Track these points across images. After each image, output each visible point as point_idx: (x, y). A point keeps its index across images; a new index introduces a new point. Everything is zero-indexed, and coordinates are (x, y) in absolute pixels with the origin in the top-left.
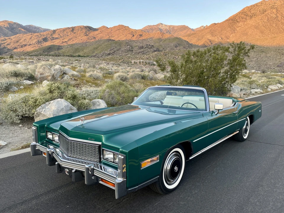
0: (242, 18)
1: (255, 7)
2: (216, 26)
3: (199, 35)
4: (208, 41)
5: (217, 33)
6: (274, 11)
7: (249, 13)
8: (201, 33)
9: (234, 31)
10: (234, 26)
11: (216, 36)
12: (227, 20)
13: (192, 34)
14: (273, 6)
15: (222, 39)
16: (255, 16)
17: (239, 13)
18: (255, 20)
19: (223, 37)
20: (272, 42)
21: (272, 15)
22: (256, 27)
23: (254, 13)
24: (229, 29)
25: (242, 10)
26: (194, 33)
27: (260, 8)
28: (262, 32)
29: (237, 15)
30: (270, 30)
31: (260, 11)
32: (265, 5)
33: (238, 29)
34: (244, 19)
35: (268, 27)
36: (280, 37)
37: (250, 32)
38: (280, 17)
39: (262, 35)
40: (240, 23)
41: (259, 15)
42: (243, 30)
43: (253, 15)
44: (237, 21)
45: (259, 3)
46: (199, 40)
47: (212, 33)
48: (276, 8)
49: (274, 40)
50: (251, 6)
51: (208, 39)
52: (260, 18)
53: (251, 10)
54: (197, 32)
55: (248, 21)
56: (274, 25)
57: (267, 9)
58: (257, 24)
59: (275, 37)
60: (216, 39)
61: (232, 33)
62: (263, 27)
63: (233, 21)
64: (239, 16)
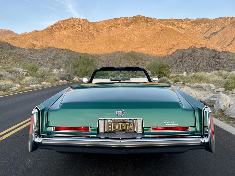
0: (57, 28)
1: (66, 22)
2: (37, 32)
3: (22, 39)
4: (31, 45)
5: (39, 38)
6: (80, 26)
7: (63, 26)
8: (24, 38)
9: (53, 38)
10: (52, 34)
11: (38, 41)
12: (46, 29)
13: (16, 38)
14: (79, 22)
15: (43, 44)
16: (67, 29)
17: (55, 25)
18: (67, 31)
19: (44, 42)
20: (81, 48)
21: (79, 29)
22: (69, 37)
23: (66, 26)
24: (48, 36)
25: (57, 23)
26: (18, 37)
27: (70, 23)
28: (73, 41)
29: (53, 26)
30: (79, 40)
31: (70, 25)
32: (73, 21)
33: (55, 37)
34: (60, 30)
35: (77, 37)
36: (85, 45)
37: (65, 40)
38: (84, 31)
39: (74, 43)
40: (57, 33)
41: (70, 28)
42: (59, 38)
43: (65, 28)
44: (54, 31)
45: (69, 19)
46: (22, 43)
47: (34, 38)
48: (81, 24)
49: (82, 47)
50: (64, 21)
51: (31, 43)
52: (71, 31)
53: (64, 24)
54: (20, 36)
55: (63, 32)
56: (81, 37)
57: (75, 24)
58: (69, 34)
59: (82, 45)
60: (38, 44)
61: (51, 40)
62: (73, 37)
63: (51, 30)
64: (55, 27)
